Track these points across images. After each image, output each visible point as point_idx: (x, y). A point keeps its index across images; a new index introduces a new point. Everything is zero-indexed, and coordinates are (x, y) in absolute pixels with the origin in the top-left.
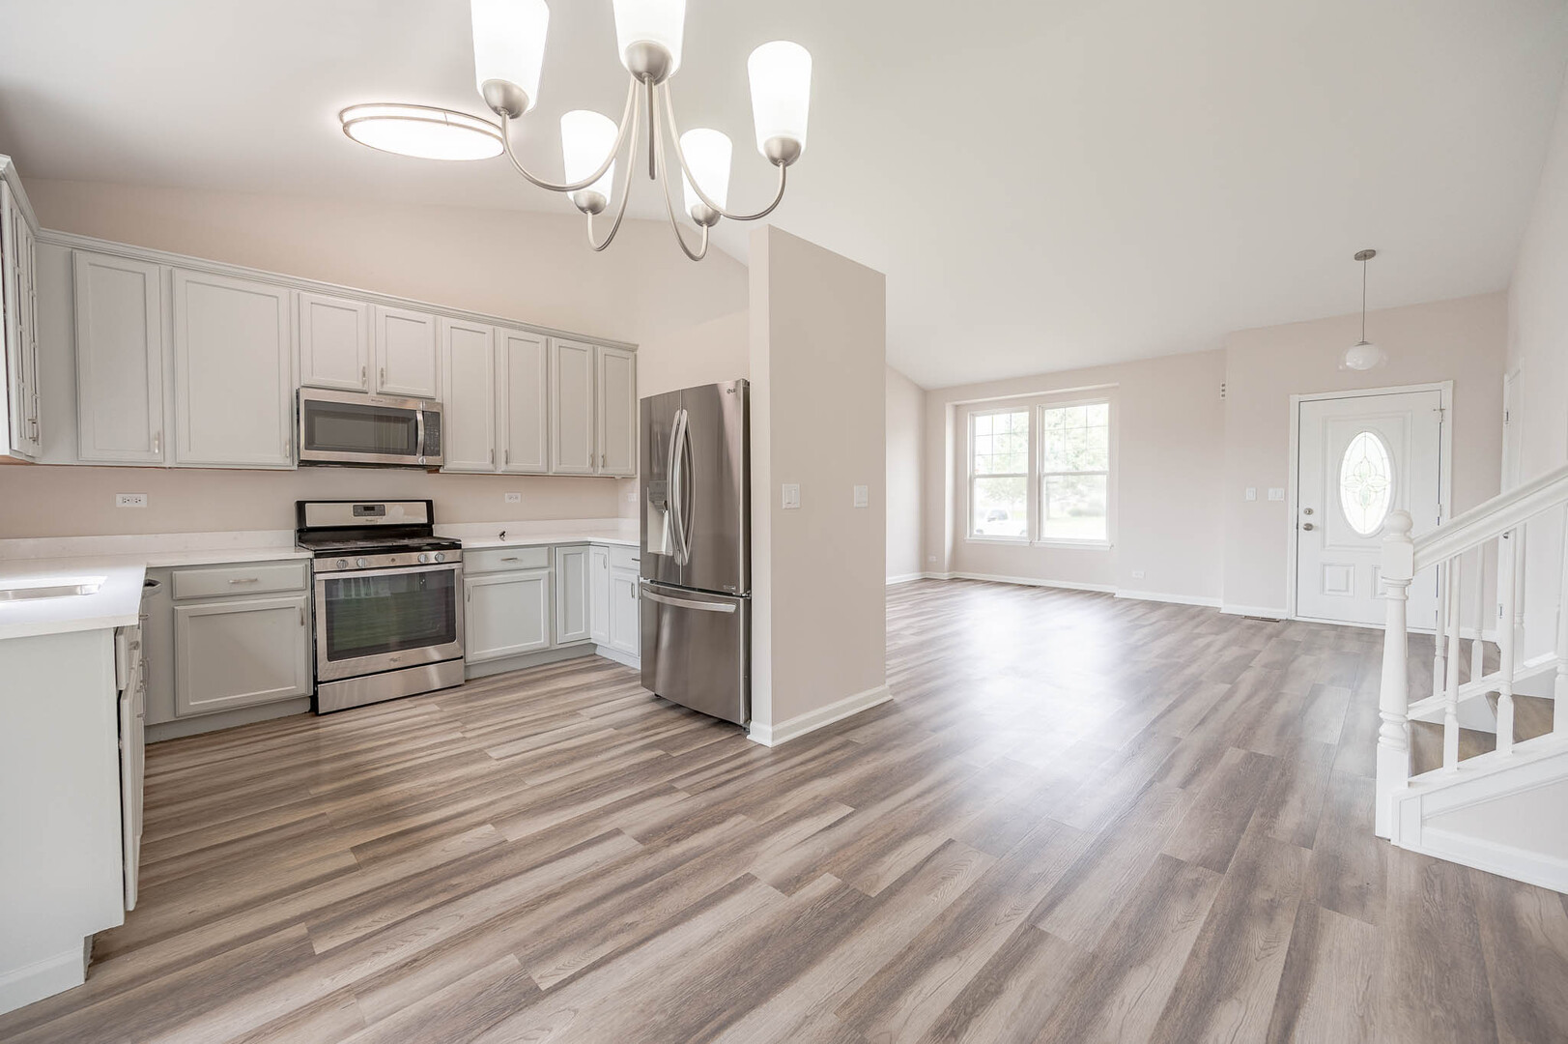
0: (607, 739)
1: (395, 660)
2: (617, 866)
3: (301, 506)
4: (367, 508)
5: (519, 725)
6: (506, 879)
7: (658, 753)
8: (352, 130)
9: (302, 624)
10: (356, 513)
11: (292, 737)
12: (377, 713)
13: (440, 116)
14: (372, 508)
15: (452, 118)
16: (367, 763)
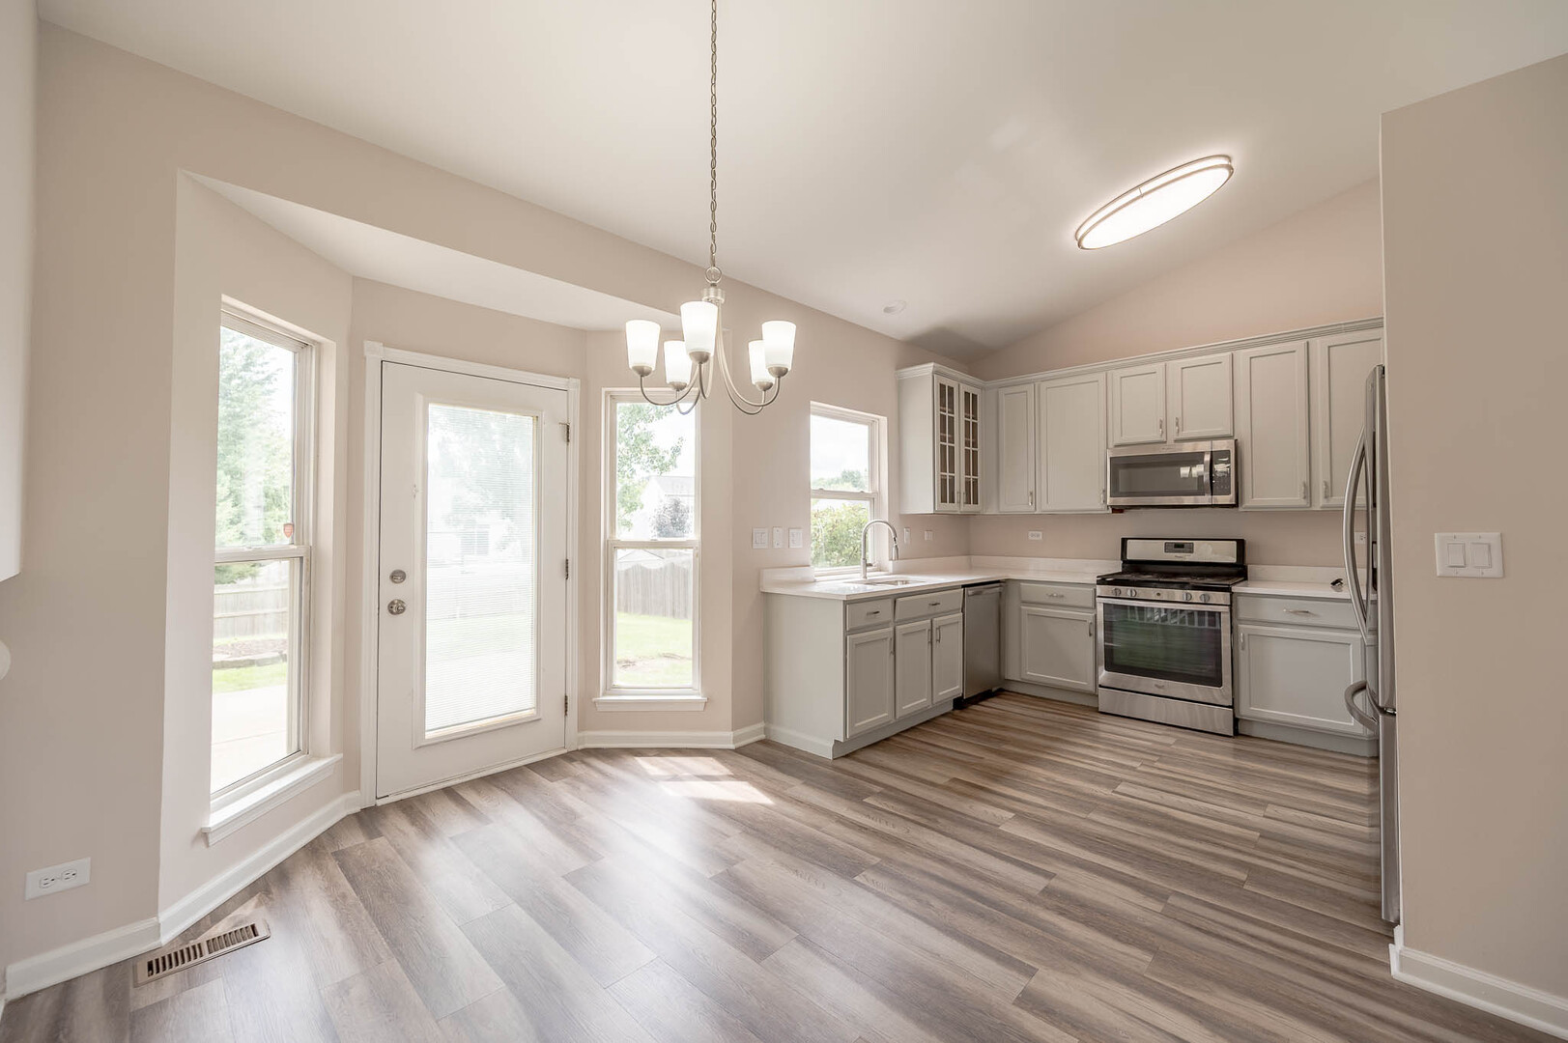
0: (1230, 836)
1: (1159, 687)
2: (998, 884)
3: (1124, 541)
4: (1177, 546)
5: (1184, 781)
6: (956, 839)
7: (1243, 876)
8: (1085, 244)
9: (1090, 635)
10: (1167, 550)
11: (1067, 718)
12: (1133, 727)
13: (1136, 193)
14: (1181, 546)
15: (1144, 189)
16: (1062, 751)
